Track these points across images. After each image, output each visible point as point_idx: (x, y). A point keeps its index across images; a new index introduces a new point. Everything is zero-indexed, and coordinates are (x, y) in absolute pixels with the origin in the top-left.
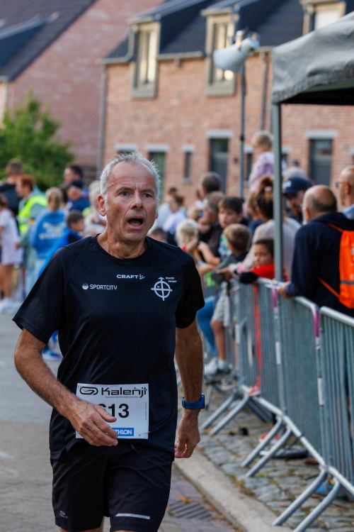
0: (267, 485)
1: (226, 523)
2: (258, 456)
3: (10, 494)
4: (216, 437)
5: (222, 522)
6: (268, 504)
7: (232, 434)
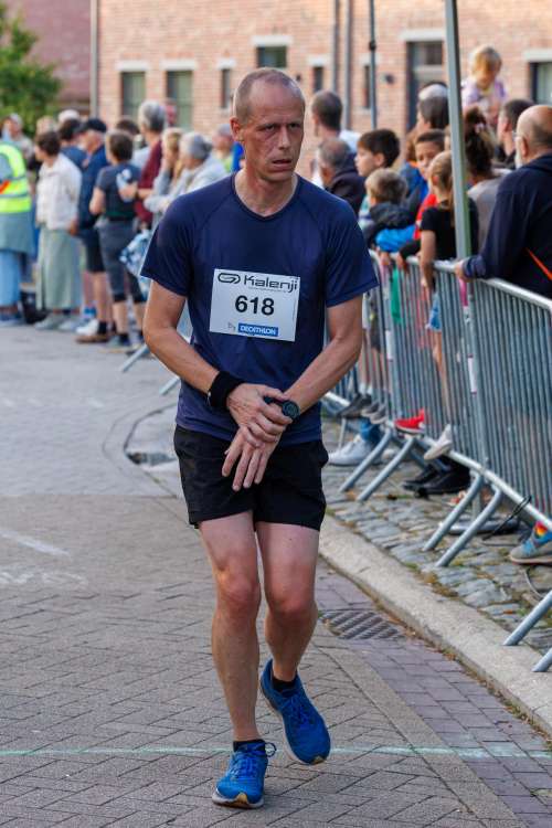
0: (474, 579)
1: (423, 642)
2: (449, 532)
3: (84, 615)
4: (369, 504)
5: (417, 642)
6: (484, 609)
7: (392, 498)
